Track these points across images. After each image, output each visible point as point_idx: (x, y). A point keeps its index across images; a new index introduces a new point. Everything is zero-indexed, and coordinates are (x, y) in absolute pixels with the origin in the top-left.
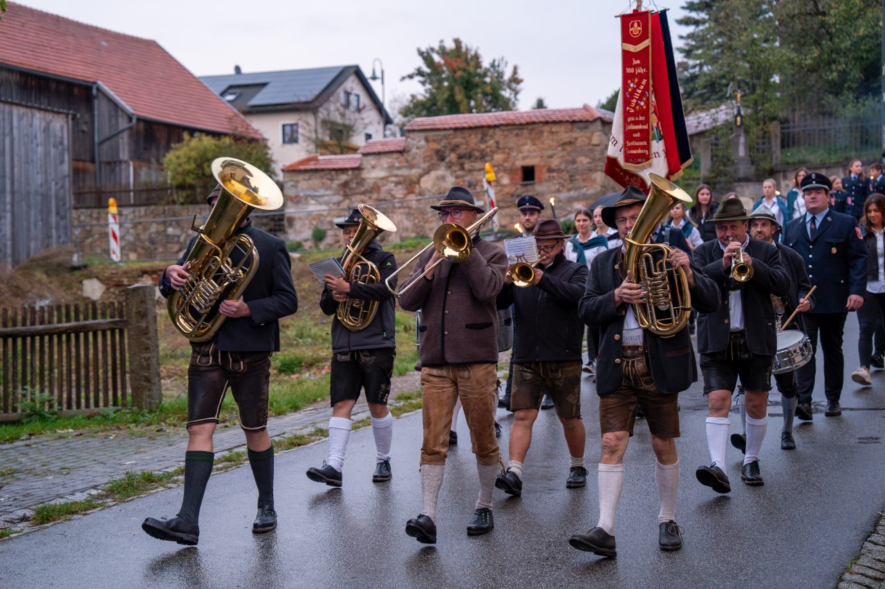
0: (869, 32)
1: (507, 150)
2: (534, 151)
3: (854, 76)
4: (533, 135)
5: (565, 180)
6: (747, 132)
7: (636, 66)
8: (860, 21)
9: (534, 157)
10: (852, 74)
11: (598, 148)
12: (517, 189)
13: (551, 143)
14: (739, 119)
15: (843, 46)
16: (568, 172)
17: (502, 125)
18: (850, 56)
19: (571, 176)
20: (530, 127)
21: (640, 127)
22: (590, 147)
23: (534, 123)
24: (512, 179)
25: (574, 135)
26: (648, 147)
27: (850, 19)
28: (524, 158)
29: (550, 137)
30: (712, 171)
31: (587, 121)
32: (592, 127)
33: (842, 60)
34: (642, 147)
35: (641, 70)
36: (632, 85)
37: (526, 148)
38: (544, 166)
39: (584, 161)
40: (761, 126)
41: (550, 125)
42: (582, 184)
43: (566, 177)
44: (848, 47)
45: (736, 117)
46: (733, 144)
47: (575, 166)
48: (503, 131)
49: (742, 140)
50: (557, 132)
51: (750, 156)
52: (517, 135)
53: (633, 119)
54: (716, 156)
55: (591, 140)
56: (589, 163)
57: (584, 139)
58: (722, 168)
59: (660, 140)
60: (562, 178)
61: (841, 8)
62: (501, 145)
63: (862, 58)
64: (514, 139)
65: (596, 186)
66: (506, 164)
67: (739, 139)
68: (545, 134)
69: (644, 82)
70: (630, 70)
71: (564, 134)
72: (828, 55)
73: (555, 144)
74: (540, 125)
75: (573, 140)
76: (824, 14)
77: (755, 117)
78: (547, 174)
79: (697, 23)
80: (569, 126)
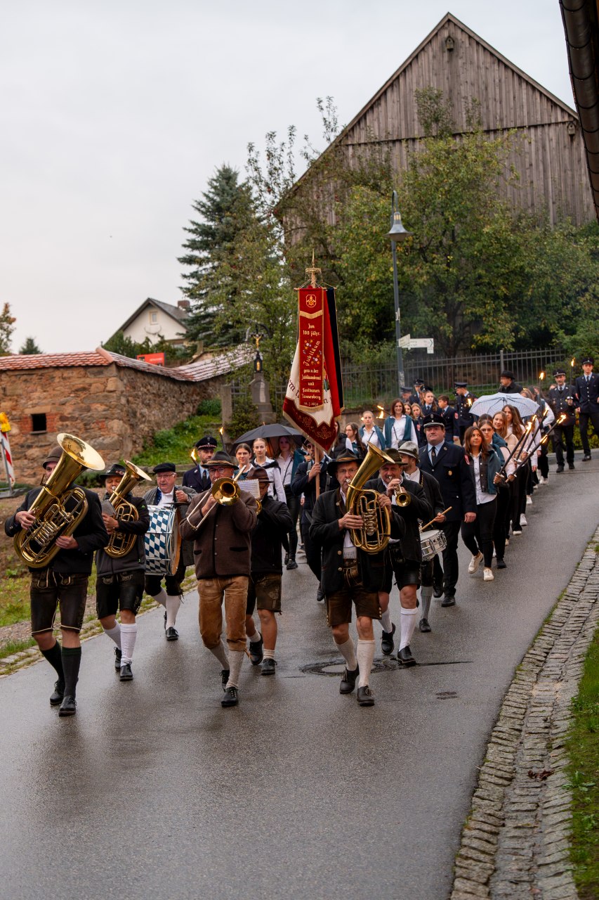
0: (381, 278)
1: (15, 397)
2: (45, 398)
3: (368, 321)
4: (43, 381)
5: (80, 429)
6: (267, 377)
7: (311, 330)
8: (371, 266)
9: (46, 405)
10: (366, 319)
11: (115, 395)
12: (27, 439)
13: (63, 390)
14: (258, 363)
15: (355, 290)
16: (82, 420)
17: (9, 370)
18: (363, 301)
19: (85, 425)
20: (40, 372)
21: (314, 378)
22: (106, 393)
23: (44, 368)
24: (21, 429)
25: (88, 381)
26: (321, 394)
27: (362, 263)
28: (34, 406)
29: (62, 383)
30: (233, 418)
31: (101, 366)
32: (107, 373)
33: (355, 304)
34: (316, 394)
35: (314, 333)
36: (308, 344)
37: (36, 395)
38: (56, 414)
39: (99, 408)
40: (280, 371)
41: (62, 370)
42: (98, 433)
43: (81, 425)
44: (361, 291)
45: (255, 362)
46: (254, 390)
47: (89, 414)
48: (10, 377)
49: (262, 385)
50: (69, 378)
51: (271, 402)
52: (26, 381)
53: (308, 371)
54: (238, 403)
55: (106, 387)
56: (104, 411)
57: (99, 385)
58: (243, 414)
59: (328, 389)
60: (76, 427)
61: (353, 252)
62: (8, 393)
63: (374, 303)
64: (23, 385)
65: (112, 435)
66: (14, 413)
67: (260, 385)
68: (57, 380)
69: (318, 343)
70: (306, 333)
71: (77, 380)
72: (341, 299)
73: (67, 390)
74: (51, 370)
75: (87, 386)
76: (334, 257)
77: (273, 362)
78: (60, 423)
79: (200, 262)
80: (82, 371)
